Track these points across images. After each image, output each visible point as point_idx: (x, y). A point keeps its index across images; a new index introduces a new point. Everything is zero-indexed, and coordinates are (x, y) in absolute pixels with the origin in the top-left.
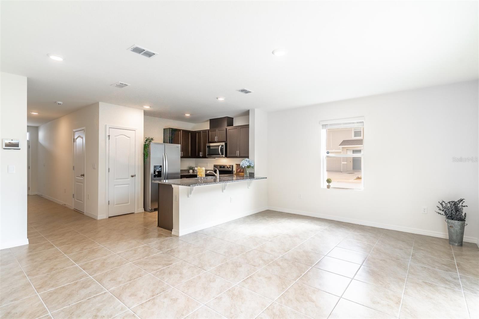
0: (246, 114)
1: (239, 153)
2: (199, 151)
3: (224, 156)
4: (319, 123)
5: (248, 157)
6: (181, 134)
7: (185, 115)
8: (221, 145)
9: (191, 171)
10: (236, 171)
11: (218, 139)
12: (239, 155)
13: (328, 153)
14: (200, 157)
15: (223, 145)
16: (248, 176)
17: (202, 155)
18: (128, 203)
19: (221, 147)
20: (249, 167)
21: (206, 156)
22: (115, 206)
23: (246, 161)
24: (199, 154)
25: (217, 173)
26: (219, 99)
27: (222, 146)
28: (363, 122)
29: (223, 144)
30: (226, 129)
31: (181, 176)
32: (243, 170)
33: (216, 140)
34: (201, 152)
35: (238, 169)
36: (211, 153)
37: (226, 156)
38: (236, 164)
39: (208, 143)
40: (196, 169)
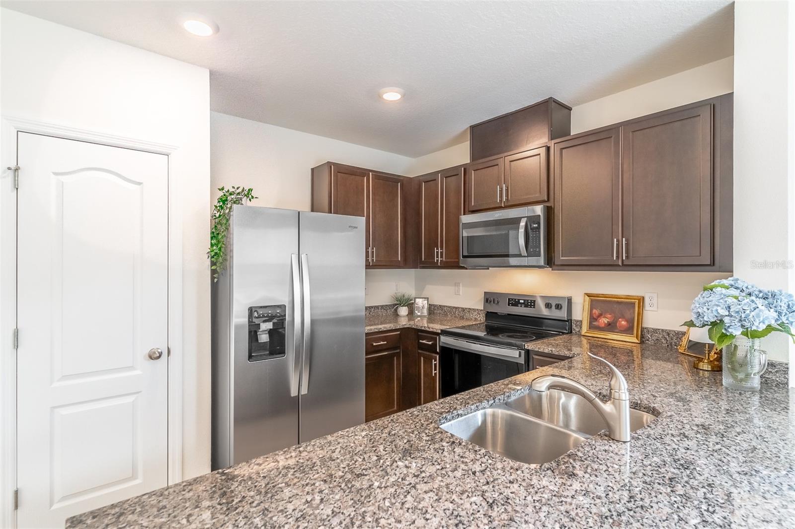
1: (627, 245)
2: (432, 244)
3: (541, 261)
5: (724, 268)
6: (368, 184)
7: (380, 97)
8: (528, 218)
9: (403, 311)
10: (590, 323)
11: (507, 195)
12: (629, 258)
14: (435, 266)
15: (538, 217)
17: (442, 257)
18: (133, 477)
21: (458, 262)
22: (55, 507)
24: (430, 254)
27: (534, 219)
29: (539, 210)
30: (548, 149)
31: (367, 334)
32: (631, 322)
33: (501, 201)
34: (437, 249)
35: (600, 315)
36: (477, 252)
37: (550, 262)
38: (589, 295)
39: (464, 214)
40: (420, 302)
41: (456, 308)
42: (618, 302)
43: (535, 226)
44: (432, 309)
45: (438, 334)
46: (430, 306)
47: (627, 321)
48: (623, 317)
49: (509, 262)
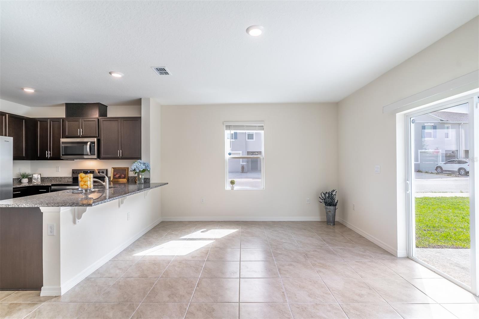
0: (138, 102)
1: (122, 152)
2: (44, 148)
3: (95, 157)
4: (223, 124)
5: (140, 158)
6: (6, 120)
7: (23, 89)
8: (91, 142)
9: (25, 181)
10: (114, 177)
11: (82, 133)
12: (122, 156)
13: (229, 155)
14: (47, 159)
15: (95, 142)
16: (143, 182)
17: (50, 155)
19: (90, 145)
20: (144, 171)
21: (60, 157)
23: (139, 163)
24: (43, 154)
25: (105, 181)
26: (114, 75)
27: (93, 143)
28: (263, 126)
29: (95, 140)
30: (98, 119)
31: (14, 188)
32: (125, 175)
33: (80, 135)
34: (48, 151)
35: (116, 174)
36: (68, 153)
37: (99, 157)
38: (113, 168)
39: (62, 138)
40: (35, 176)
41: (57, 177)
42: (122, 170)
43: (93, 145)
44: (43, 179)
45: (50, 186)
46: (42, 178)
47: (124, 175)
48: (123, 174)
49: (83, 157)
